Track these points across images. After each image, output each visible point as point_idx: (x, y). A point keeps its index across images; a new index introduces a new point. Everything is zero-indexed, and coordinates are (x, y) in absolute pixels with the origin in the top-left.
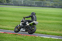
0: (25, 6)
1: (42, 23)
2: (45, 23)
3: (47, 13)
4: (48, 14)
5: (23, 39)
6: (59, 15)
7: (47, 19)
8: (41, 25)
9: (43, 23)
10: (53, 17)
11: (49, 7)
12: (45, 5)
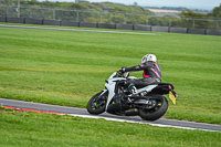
0: (25, 23)
1: (75, 74)
2: (85, 74)
3: (91, 45)
4: (95, 48)
5: (19, 123)
6: (127, 51)
7: (91, 63)
8: (74, 79)
9: (80, 74)
10: (108, 58)
11: (97, 26)
12: (85, 21)
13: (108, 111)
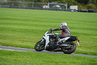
13: (46, 50)
